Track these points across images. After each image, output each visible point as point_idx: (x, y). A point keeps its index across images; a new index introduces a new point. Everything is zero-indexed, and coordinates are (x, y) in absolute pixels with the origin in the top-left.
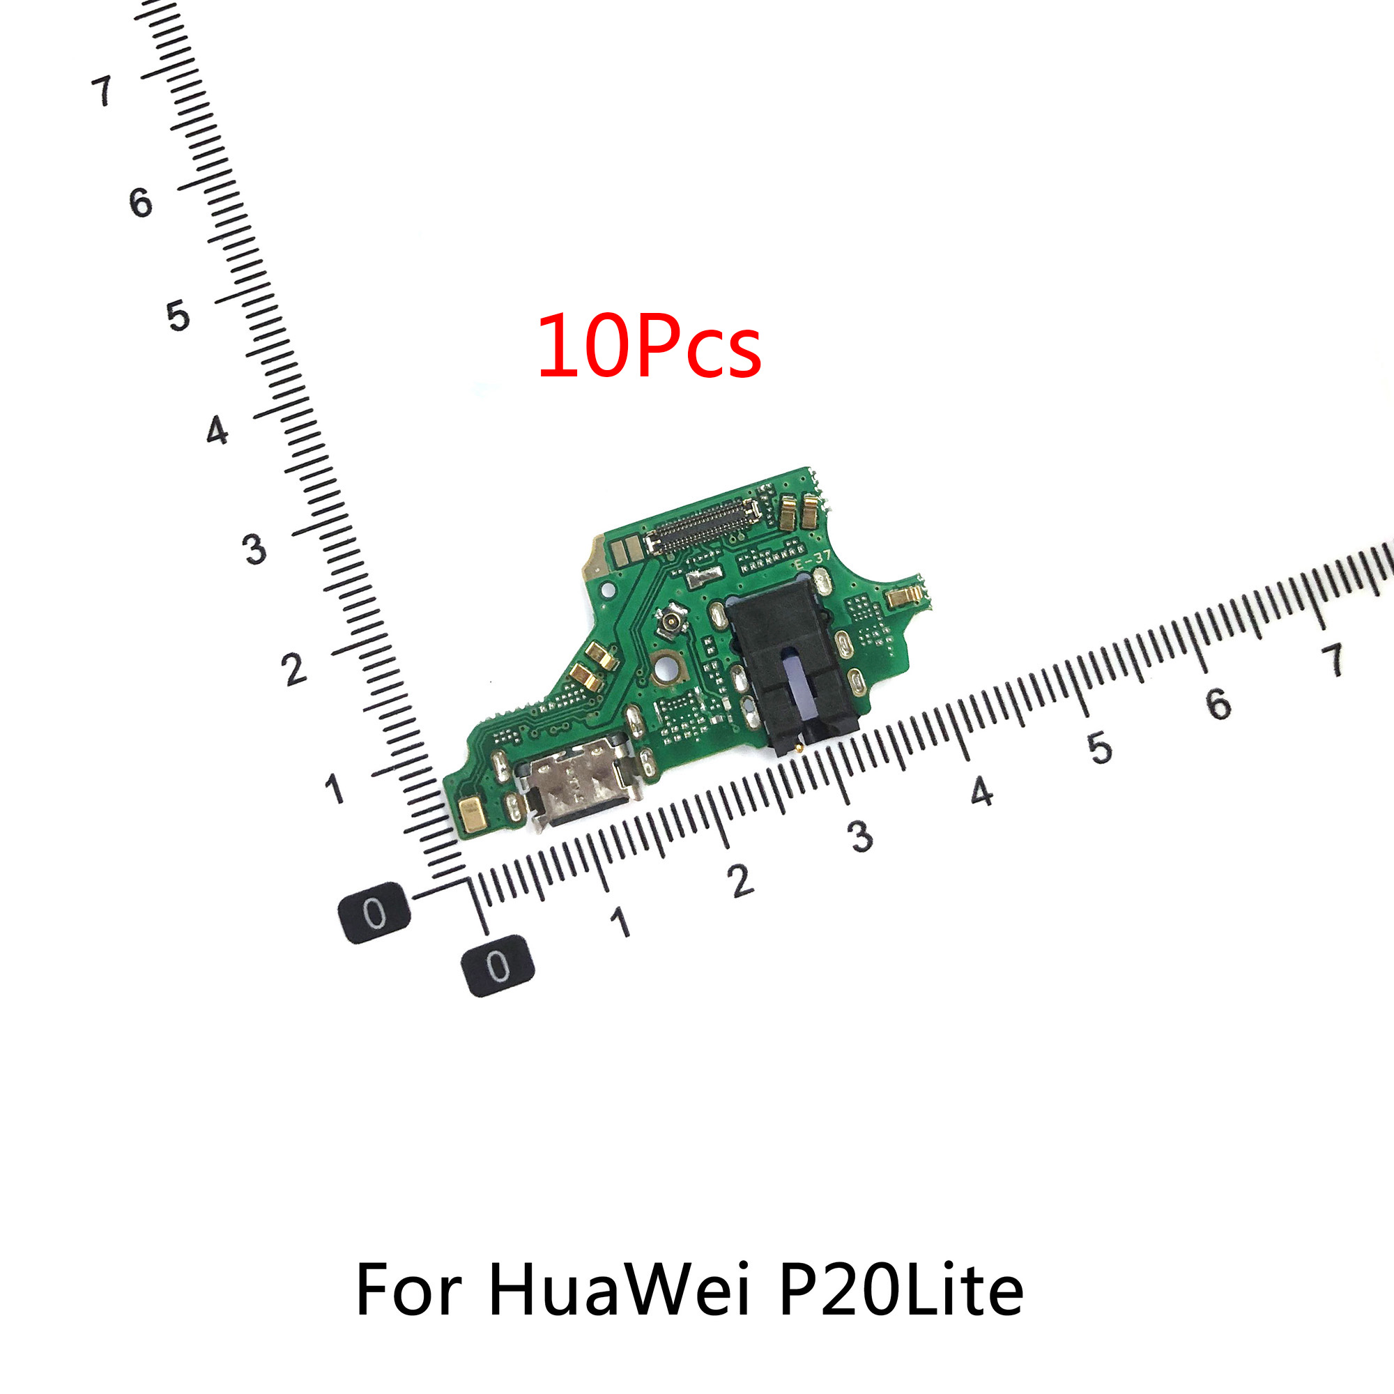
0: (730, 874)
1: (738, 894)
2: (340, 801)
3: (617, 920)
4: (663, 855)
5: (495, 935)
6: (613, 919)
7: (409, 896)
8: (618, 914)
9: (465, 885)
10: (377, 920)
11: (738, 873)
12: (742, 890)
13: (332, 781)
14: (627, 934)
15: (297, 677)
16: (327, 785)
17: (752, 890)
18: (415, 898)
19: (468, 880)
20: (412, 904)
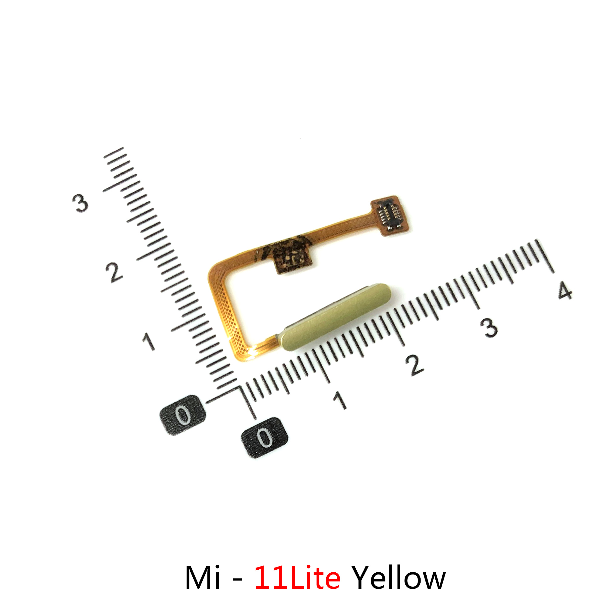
0: (407, 361)
1: (414, 373)
2: (153, 348)
3: (338, 399)
4: (363, 356)
5: (260, 420)
6: (335, 399)
7: (203, 402)
8: (338, 395)
9: (238, 391)
10: (186, 421)
11: (412, 361)
12: (416, 371)
13: (147, 337)
14: (345, 407)
15: (117, 276)
16: (144, 340)
17: (422, 370)
18: (208, 402)
19: (240, 387)
20: (206, 407)
